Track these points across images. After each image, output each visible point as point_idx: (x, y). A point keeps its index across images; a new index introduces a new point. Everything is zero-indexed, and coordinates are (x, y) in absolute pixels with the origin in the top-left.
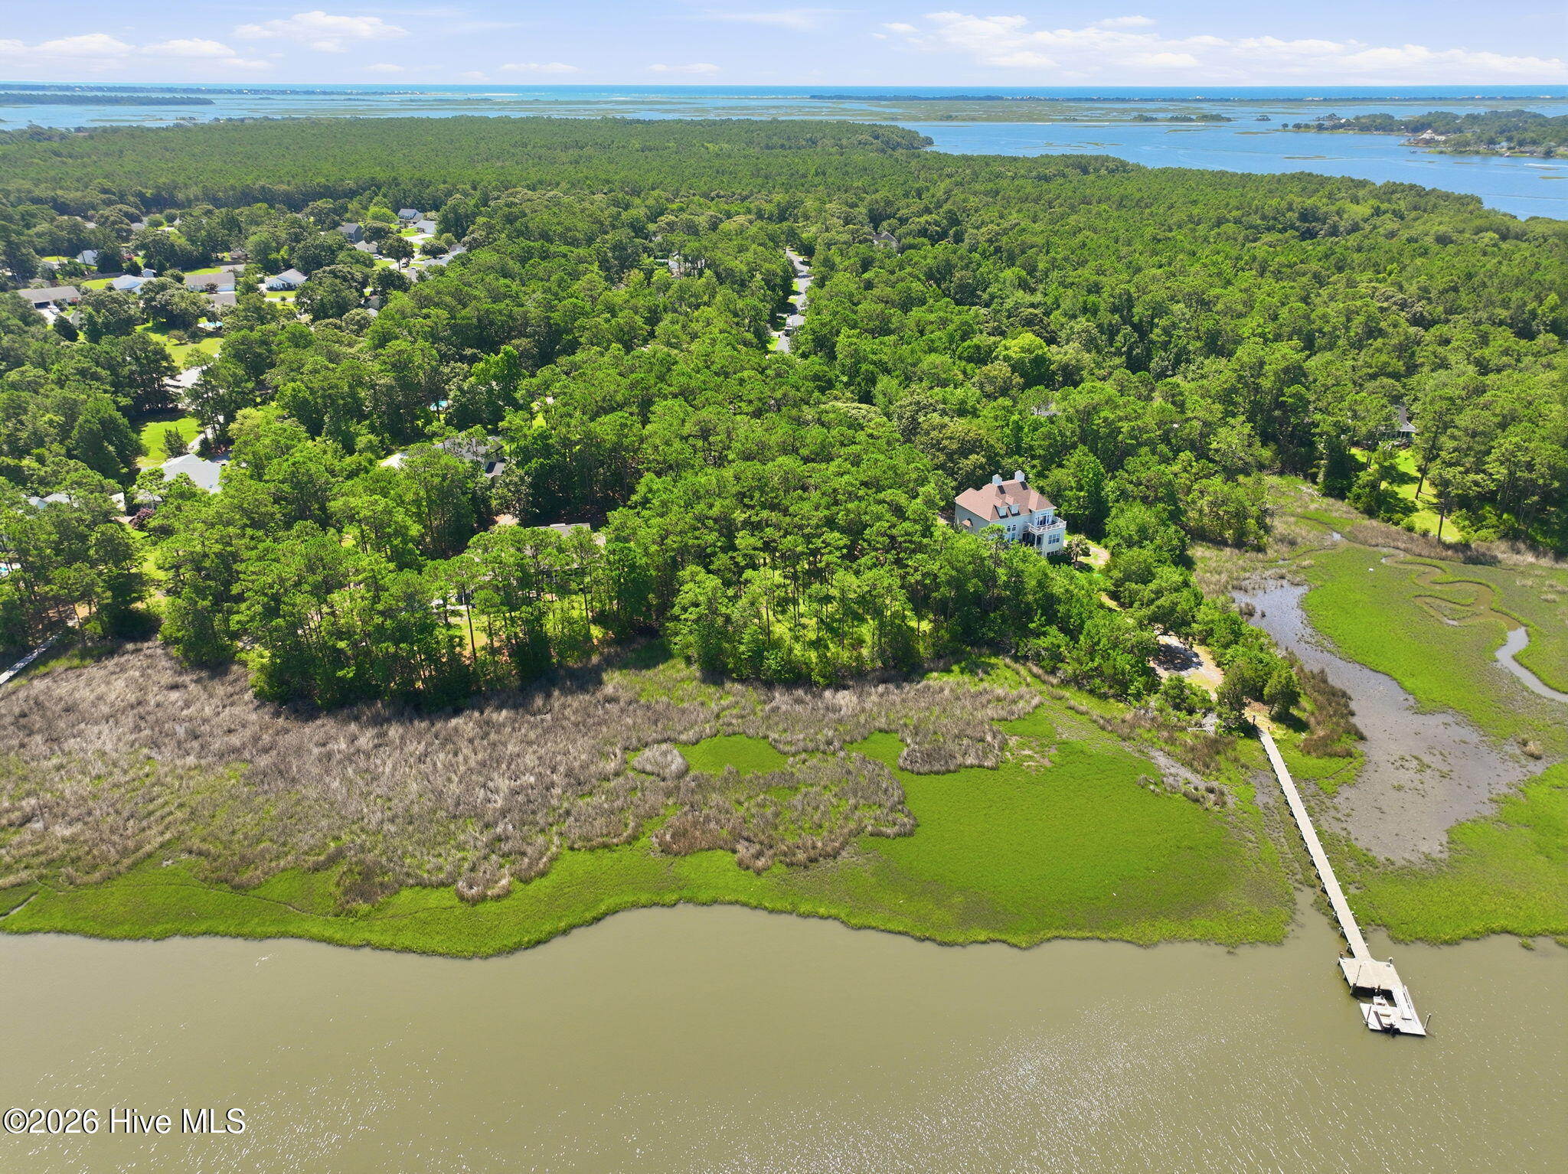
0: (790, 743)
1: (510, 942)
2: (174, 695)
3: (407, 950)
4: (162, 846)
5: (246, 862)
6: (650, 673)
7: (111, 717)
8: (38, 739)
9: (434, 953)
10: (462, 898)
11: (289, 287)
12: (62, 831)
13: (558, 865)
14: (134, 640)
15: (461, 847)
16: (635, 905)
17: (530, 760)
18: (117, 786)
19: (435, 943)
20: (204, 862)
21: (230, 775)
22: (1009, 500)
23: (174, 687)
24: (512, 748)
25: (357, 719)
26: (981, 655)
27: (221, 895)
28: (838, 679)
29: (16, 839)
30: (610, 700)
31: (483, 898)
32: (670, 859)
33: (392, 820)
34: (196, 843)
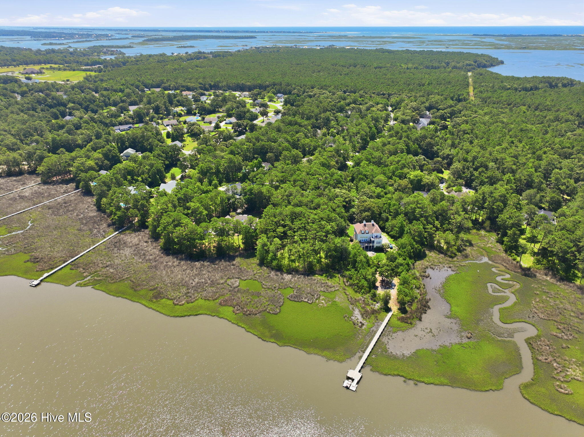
0: (266, 285)
1: (176, 315)
2: (145, 244)
3: (157, 311)
4: (127, 278)
5: (139, 285)
6: (247, 260)
7: (131, 247)
8: (116, 249)
9: (162, 313)
10: (174, 303)
11: (231, 123)
12: (112, 271)
13: (196, 301)
14: (144, 229)
15: (180, 293)
16: (206, 314)
17: (206, 276)
18: (125, 263)
19: (163, 311)
20: (132, 283)
21: (146, 265)
22: (366, 228)
23: (146, 242)
24: (204, 272)
25: (177, 258)
26: (334, 273)
27: (131, 291)
28: (291, 271)
29: (103, 270)
30: (233, 265)
31: (178, 304)
32: (220, 306)
33: (170, 283)
34: (132, 279)
